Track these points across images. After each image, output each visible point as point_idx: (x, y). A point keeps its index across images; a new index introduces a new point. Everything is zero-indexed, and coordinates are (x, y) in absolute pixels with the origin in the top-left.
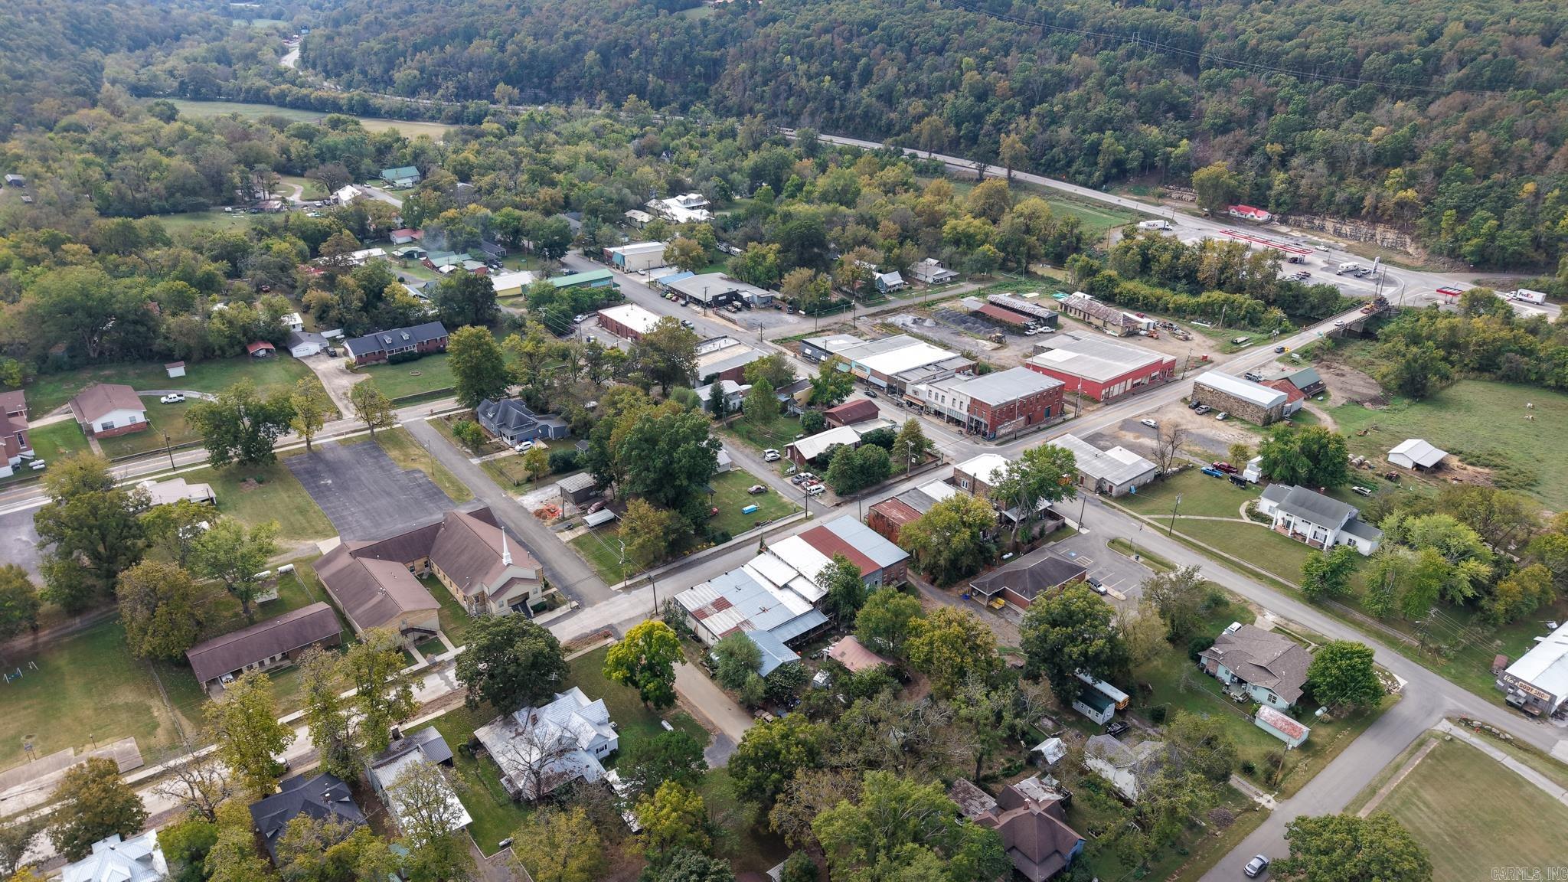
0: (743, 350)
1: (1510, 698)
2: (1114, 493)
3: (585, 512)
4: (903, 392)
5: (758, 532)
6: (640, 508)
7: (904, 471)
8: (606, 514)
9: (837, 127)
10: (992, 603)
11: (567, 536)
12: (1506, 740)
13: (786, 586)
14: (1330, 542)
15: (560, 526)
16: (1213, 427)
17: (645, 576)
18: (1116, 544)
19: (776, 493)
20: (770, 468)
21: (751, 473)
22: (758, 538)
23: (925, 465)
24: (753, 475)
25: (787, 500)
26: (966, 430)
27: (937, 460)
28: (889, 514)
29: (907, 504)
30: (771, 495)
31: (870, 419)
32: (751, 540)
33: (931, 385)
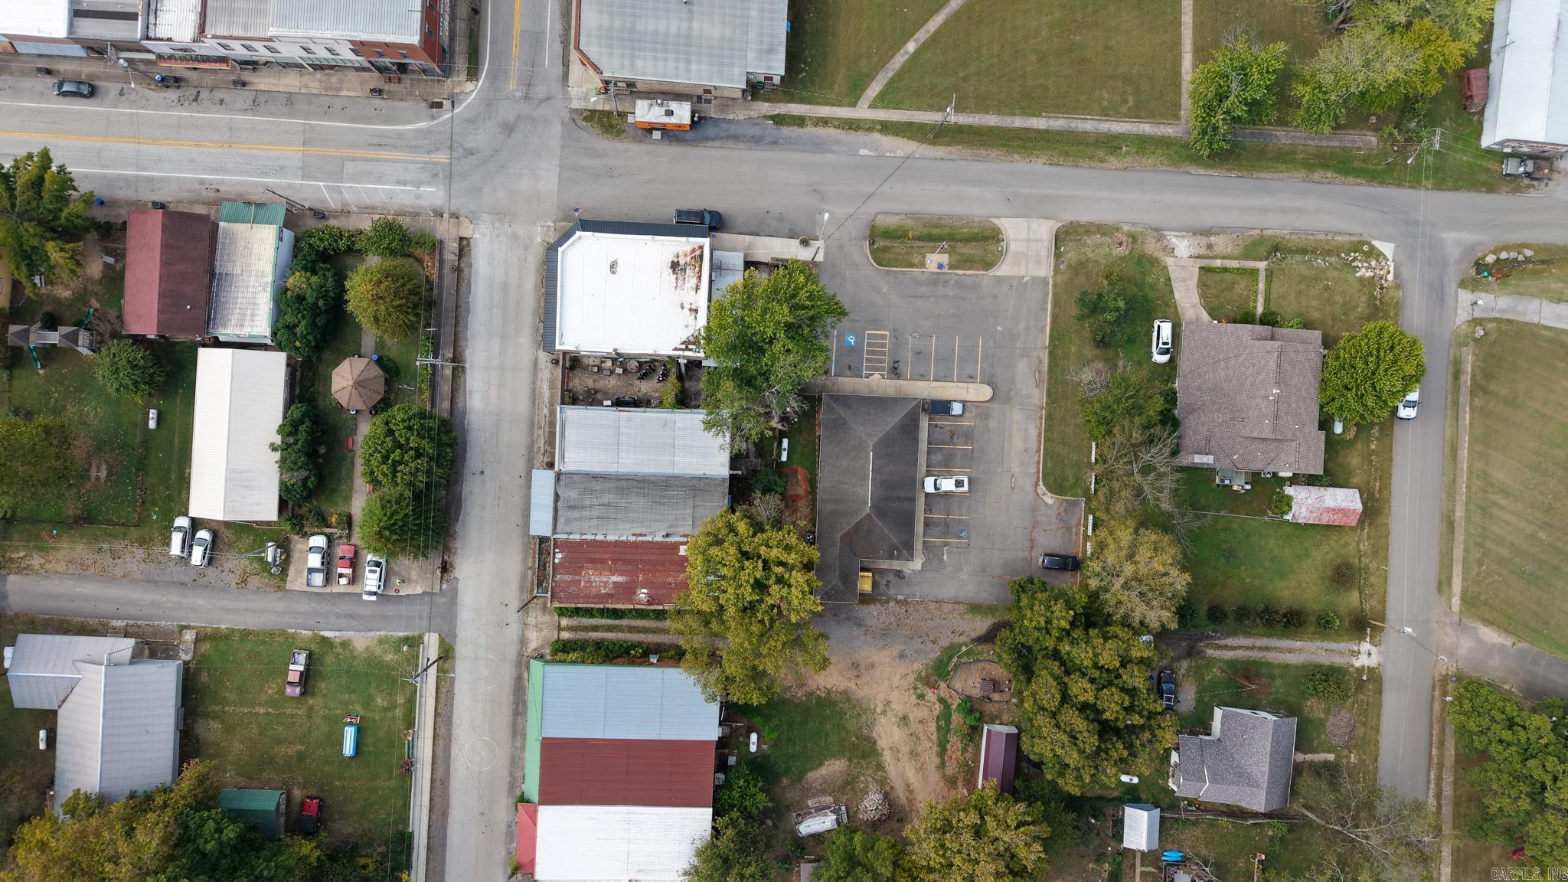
12: (1528, 263)
18: (882, 243)
19: (324, 638)
20: (233, 579)
21: (223, 627)
22: (438, 784)
23: (440, 293)
24: (233, 630)
25: (362, 641)
26: (376, 74)
27: (441, 254)
28: (594, 591)
29: (593, 537)
30: (329, 659)
31: (218, 252)
32: (437, 800)
33: (209, 32)
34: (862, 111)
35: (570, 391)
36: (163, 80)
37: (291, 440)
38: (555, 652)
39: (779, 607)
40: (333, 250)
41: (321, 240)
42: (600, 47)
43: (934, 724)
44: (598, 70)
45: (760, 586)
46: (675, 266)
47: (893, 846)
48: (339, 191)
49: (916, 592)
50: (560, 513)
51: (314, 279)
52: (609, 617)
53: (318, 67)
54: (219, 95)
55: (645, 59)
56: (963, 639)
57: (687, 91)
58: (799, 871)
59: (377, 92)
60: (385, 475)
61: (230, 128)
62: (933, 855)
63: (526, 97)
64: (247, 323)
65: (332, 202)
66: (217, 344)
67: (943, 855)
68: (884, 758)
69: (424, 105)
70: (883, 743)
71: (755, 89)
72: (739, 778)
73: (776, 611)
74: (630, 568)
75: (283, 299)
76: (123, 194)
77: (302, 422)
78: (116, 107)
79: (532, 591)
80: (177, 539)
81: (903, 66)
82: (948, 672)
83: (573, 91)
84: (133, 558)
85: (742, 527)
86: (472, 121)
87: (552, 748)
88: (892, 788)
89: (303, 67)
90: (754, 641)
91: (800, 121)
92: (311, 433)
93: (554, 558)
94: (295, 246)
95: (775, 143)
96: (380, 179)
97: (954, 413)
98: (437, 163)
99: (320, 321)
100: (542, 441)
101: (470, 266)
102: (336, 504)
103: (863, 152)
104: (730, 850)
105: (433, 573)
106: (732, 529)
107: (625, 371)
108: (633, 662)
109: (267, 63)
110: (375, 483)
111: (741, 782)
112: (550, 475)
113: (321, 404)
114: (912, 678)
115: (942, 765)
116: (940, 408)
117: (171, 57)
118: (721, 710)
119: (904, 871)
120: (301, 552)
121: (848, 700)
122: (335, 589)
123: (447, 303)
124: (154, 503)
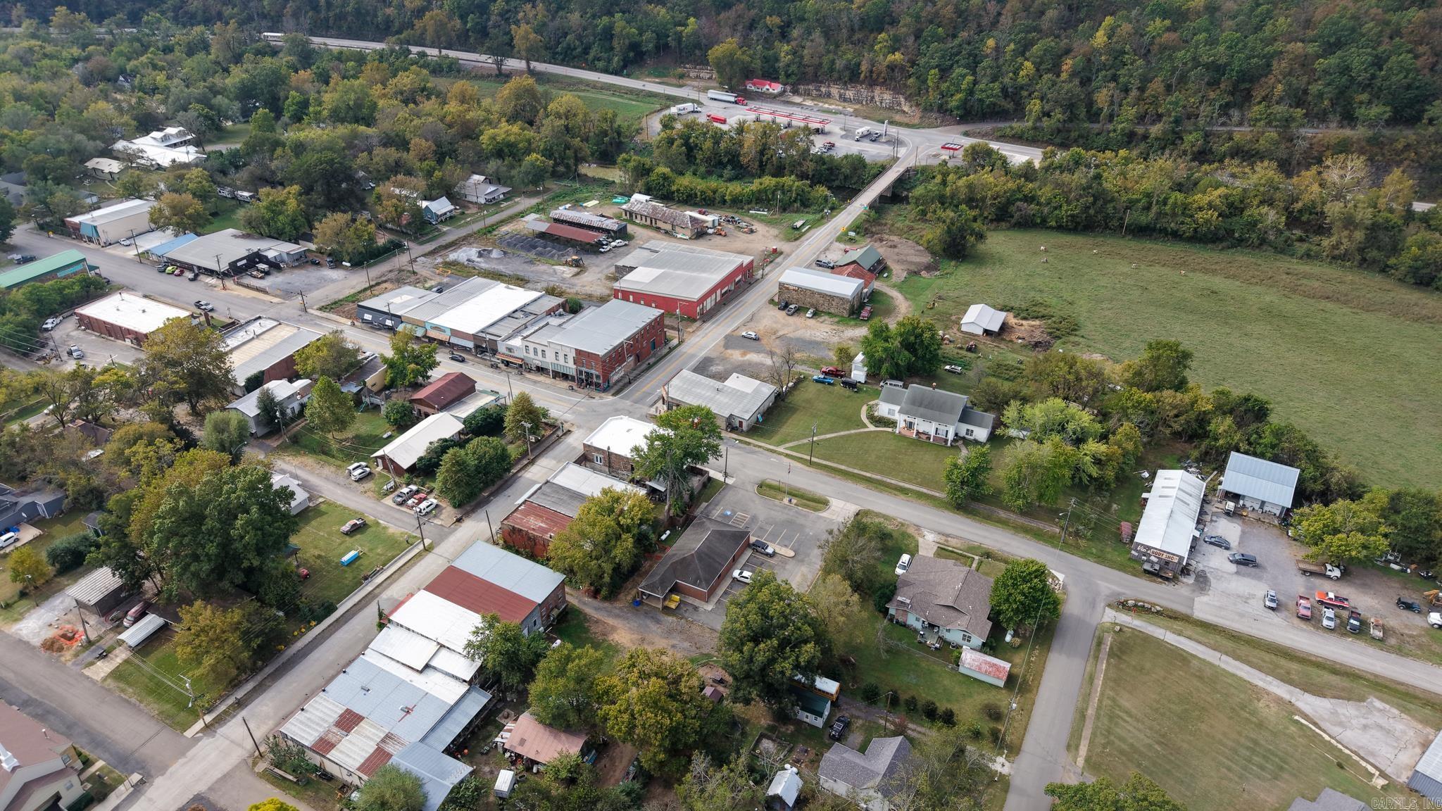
0: (285, 332)
1: (1147, 567)
2: (745, 427)
3: (119, 627)
4: (495, 352)
5: (369, 588)
6: (203, 614)
7: (524, 454)
8: (152, 622)
9: (328, 28)
10: (667, 603)
11: (103, 669)
12: (1158, 612)
13: (427, 666)
14: (951, 436)
15: (87, 656)
16: (807, 327)
17: (231, 701)
18: (766, 487)
19: (375, 520)
20: (362, 490)
21: (339, 502)
22: (371, 595)
23: (546, 441)
24: (343, 506)
25: (394, 529)
26: (576, 381)
27: (556, 431)
28: (528, 525)
29: (544, 506)
30: (371, 527)
32: (362, 603)
44: (668, 394)
49: (701, 620)
50: (537, 493)
53: (555, 374)
59: (572, 389)
63: (632, 405)
64: (460, 413)
69: (588, 395)
71: (732, 424)
74: (550, 522)
75: (480, 412)
78: (468, 367)
80: (356, 465)
81: (806, 443)
86: (602, 405)
87: (448, 572)
91: (749, 444)
93: (520, 507)
97: (767, 550)
98: (580, 411)
99: (488, 423)
101: (565, 439)
103: (773, 460)
105: (453, 519)
109: (537, 367)
117: (503, 354)
122: (402, 508)
123: (546, 444)
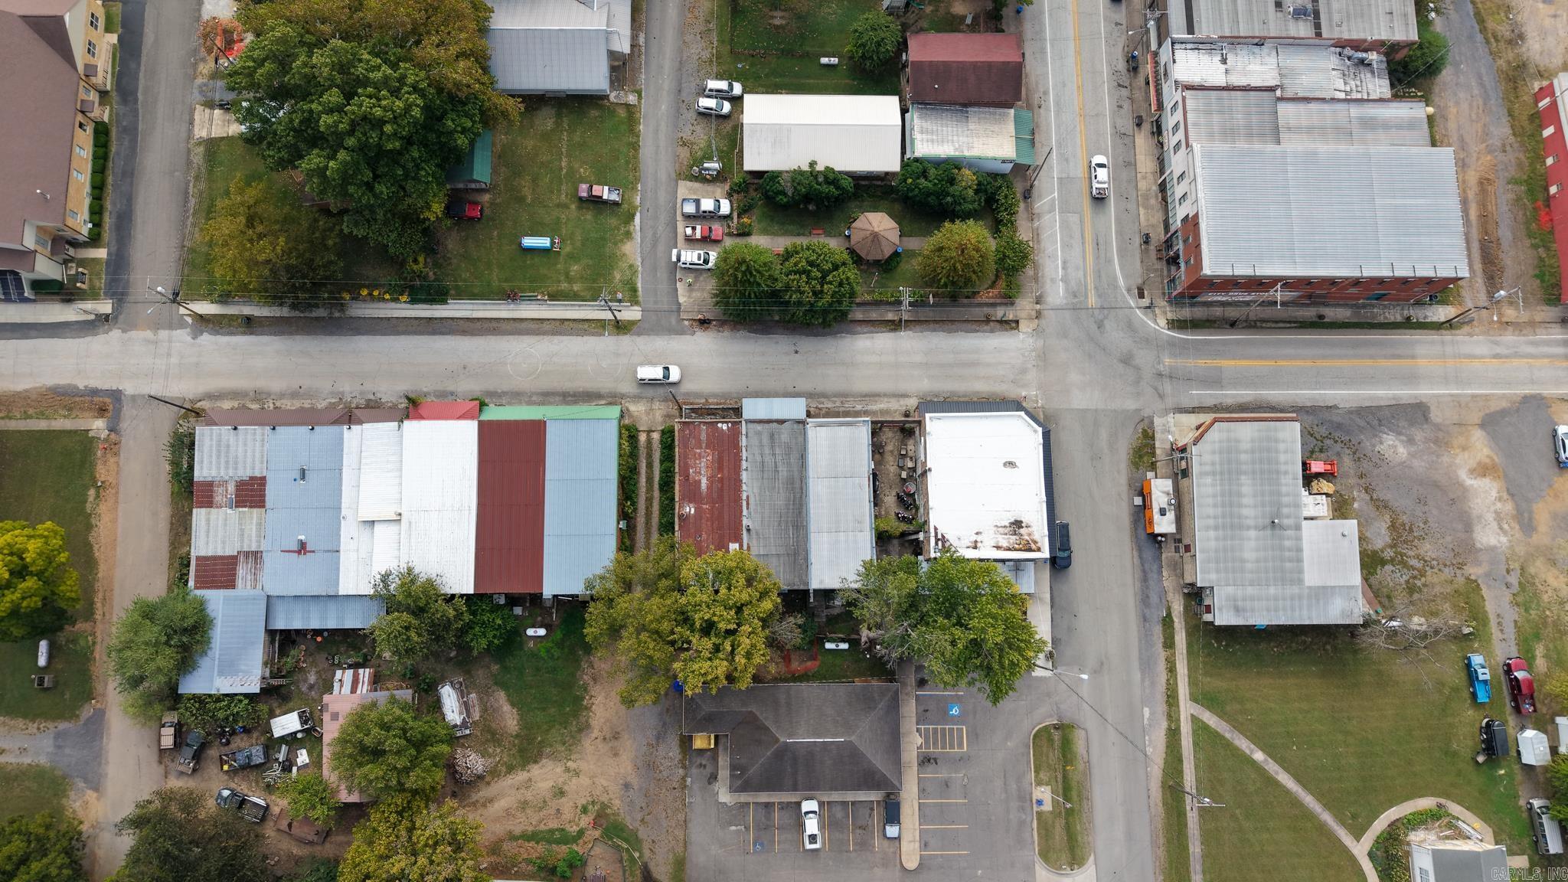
11: (208, 124)
15: (218, 90)
18: (1056, 738)
19: (632, 217)
20: (686, 134)
21: (641, 127)
22: (494, 324)
23: (964, 306)
24: (638, 136)
25: (632, 250)
26: (1163, 238)
27: (1001, 304)
28: (691, 462)
29: (744, 458)
30: (613, 221)
31: (987, 109)
32: (478, 325)
33: (1188, 94)
34: (1187, 708)
35: (880, 429)
36: (1133, 57)
37: (821, 179)
38: (628, 428)
39: (687, 650)
40: (997, 208)
41: (1006, 197)
42: (1220, 442)
43: (556, 826)
44: (1196, 442)
45: (708, 628)
46: (1018, 524)
47: (433, 788)
48: (1052, 210)
49: (695, 799)
50: (766, 426)
51: (971, 192)
52: (661, 478)
53: (1163, 187)
54: (1126, 105)
55: (1213, 485)
56: (647, 853)
57: (1186, 528)
58: (402, 688)
59: (1147, 240)
60: (796, 264)
61: (1097, 115)
62: (428, 833)
63: (1160, 375)
64: (924, 136)
65: (1040, 204)
66: (904, 111)
67: (426, 845)
68: (520, 773)
69: (1140, 281)
70: (535, 770)
71: (1195, 595)
72: (503, 619)
73: (685, 646)
74: (715, 495)
75: (949, 167)
76: (1028, 28)
77: (838, 188)
78: (1105, 20)
79: (685, 404)
80: (723, 85)
81: (1237, 749)
82: (611, 839)
83: (1171, 418)
84: (700, 49)
85: (767, 605)
86: (1130, 326)
87: (536, 430)
88: (488, 783)
89: (1161, 175)
90: (654, 626)
91: (1169, 644)
92: (828, 197)
93: (723, 423)
94: (997, 175)
95: (1145, 619)
96: (1066, 246)
97: (888, 828)
98: (1086, 297)
99: (932, 200)
100: (830, 405)
101: (992, 331)
102: (759, 222)
103: (1147, 711)
104: (433, 614)
105: (699, 312)
106: (764, 594)
107: (904, 481)
108: (621, 505)
109: (1162, 144)
110: (787, 255)
111: (499, 622)
112: (803, 416)
113: (853, 205)
114: (604, 798)
115: (513, 838)
116: (892, 812)
117: (1157, 63)
118: (568, 596)
119: (409, 802)
120: (713, 192)
121: (580, 731)
122: (680, 225)
123: (955, 312)
124: (752, 65)
